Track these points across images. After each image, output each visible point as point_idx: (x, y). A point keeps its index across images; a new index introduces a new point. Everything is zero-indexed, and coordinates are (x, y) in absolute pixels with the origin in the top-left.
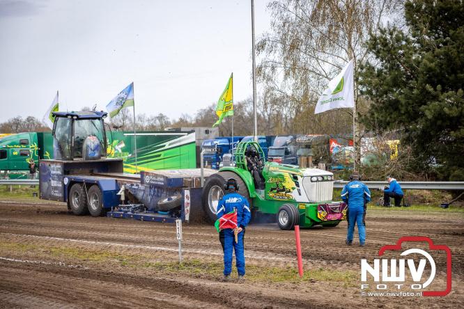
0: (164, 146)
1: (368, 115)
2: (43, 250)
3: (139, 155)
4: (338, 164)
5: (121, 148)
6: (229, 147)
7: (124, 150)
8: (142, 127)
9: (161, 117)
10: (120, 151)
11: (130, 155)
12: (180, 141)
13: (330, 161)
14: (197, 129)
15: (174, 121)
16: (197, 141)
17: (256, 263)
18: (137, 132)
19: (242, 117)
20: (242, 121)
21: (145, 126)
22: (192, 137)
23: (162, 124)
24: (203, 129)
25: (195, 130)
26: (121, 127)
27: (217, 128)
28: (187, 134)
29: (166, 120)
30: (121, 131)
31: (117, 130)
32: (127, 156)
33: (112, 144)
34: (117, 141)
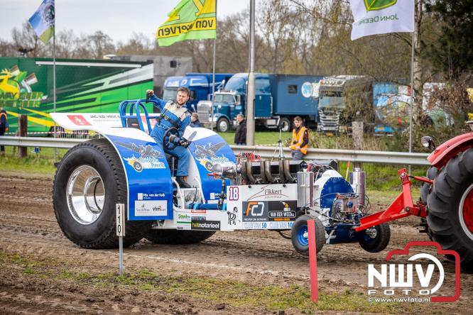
0: (101, 84)
1: (438, 46)
3: (60, 97)
4: (385, 125)
5: (31, 86)
6: (208, 90)
7: (35, 88)
8: (66, 52)
9: (99, 37)
10: (29, 90)
11: (45, 98)
12: (127, 77)
13: (373, 119)
14: (157, 59)
15: (120, 43)
16: (156, 79)
17: (243, 279)
18: (58, 60)
19: (232, 42)
20: (231, 48)
21: (71, 51)
22: (148, 72)
23: (100, 48)
24: (167, 60)
25: (155, 60)
26: (31, 50)
27: (191, 58)
28: (140, 66)
29: (107, 42)
30: (32, 56)
31: (25, 56)
32: (39, 99)
33: (16, 79)
34: (25, 73)
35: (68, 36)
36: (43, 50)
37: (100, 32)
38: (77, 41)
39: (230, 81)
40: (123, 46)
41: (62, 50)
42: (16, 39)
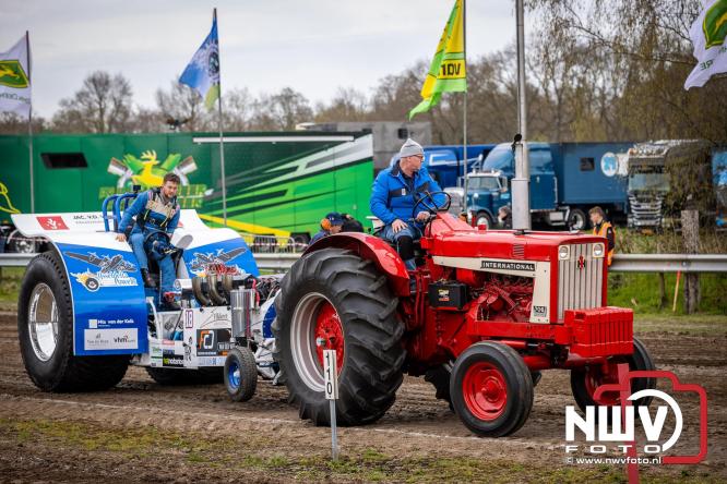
0: (294, 169)
3: (232, 191)
5: (188, 175)
6: (458, 171)
7: (194, 179)
8: (239, 123)
9: (287, 98)
10: (184, 182)
11: (209, 192)
12: (333, 157)
14: (377, 126)
15: (320, 105)
16: (376, 157)
18: (226, 135)
19: (491, 96)
20: (490, 106)
21: (246, 120)
22: (365, 147)
23: (290, 114)
24: (393, 127)
25: (374, 130)
26: (186, 121)
27: (428, 123)
28: (351, 138)
29: (300, 104)
30: (188, 131)
31: (177, 130)
32: (201, 196)
33: (165, 165)
34: (178, 156)
35: (241, 97)
36: (203, 121)
37: (289, 90)
38: (256, 105)
39: (491, 155)
40: (326, 109)
41: (232, 120)
42: (161, 104)
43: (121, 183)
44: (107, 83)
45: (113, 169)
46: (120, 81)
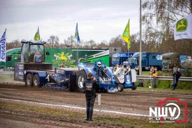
0: (93, 57)
2: (29, 108)
5: (70, 57)
6: (127, 58)
7: (72, 58)
9: (91, 42)
10: (70, 59)
11: (75, 61)
12: (101, 54)
14: (110, 48)
16: (110, 55)
18: (79, 49)
19: (134, 42)
20: (134, 45)
21: (83, 46)
22: (107, 53)
23: (92, 45)
24: (113, 48)
25: (109, 49)
26: (70, 46)
27: (121, 48)
28: (104, 50)
29: (94, 43)
30: (71, 48)
31: (68, 48)
32: (73, 62)
33: (66, 55)
34: (68, 53)
36: (74, 46)
37: (92, 40)
38: (85, 43)
39: (134, 55)
40: (99, 44)
41: (80, 46)
42: (65, 43)
43: (57, 59)
44: (54, 38)
45: (55, 56)
46: (57, 37)
